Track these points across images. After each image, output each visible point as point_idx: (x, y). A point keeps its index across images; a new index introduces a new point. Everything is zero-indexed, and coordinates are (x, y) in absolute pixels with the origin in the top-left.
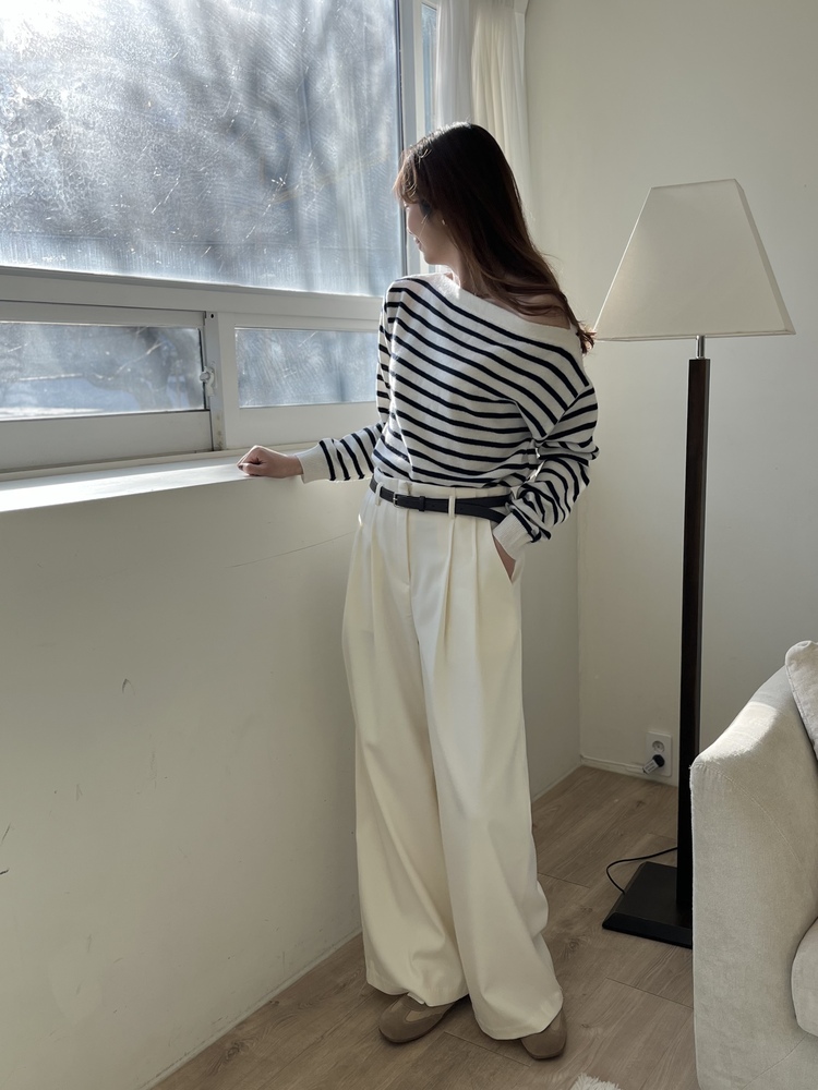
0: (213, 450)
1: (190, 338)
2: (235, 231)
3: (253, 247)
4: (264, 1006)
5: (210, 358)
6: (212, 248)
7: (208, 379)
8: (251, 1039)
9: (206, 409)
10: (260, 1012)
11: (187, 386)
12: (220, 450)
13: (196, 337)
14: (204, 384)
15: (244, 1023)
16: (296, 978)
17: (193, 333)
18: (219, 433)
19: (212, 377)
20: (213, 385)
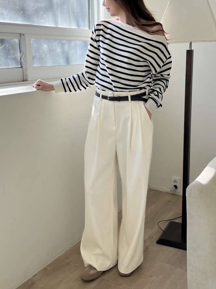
0: (24, 81)
1: (16, 43)
2: (31, 5)
3: (37, 11)
4: (42, 269)
5: (23, 49)
6: (23, 11)
7: (22, 57)
8: (38, 280)
9: (21, 67)
10: (41, 272)
11: (15, 59)
12: (26, 81)
13: (18, 42)
14: (21, 58)
15: (35, 275)
16: (53, 260)
17: (17, 41)
18: (26, 75)
19: (23, 56)
20: (24, 59)
